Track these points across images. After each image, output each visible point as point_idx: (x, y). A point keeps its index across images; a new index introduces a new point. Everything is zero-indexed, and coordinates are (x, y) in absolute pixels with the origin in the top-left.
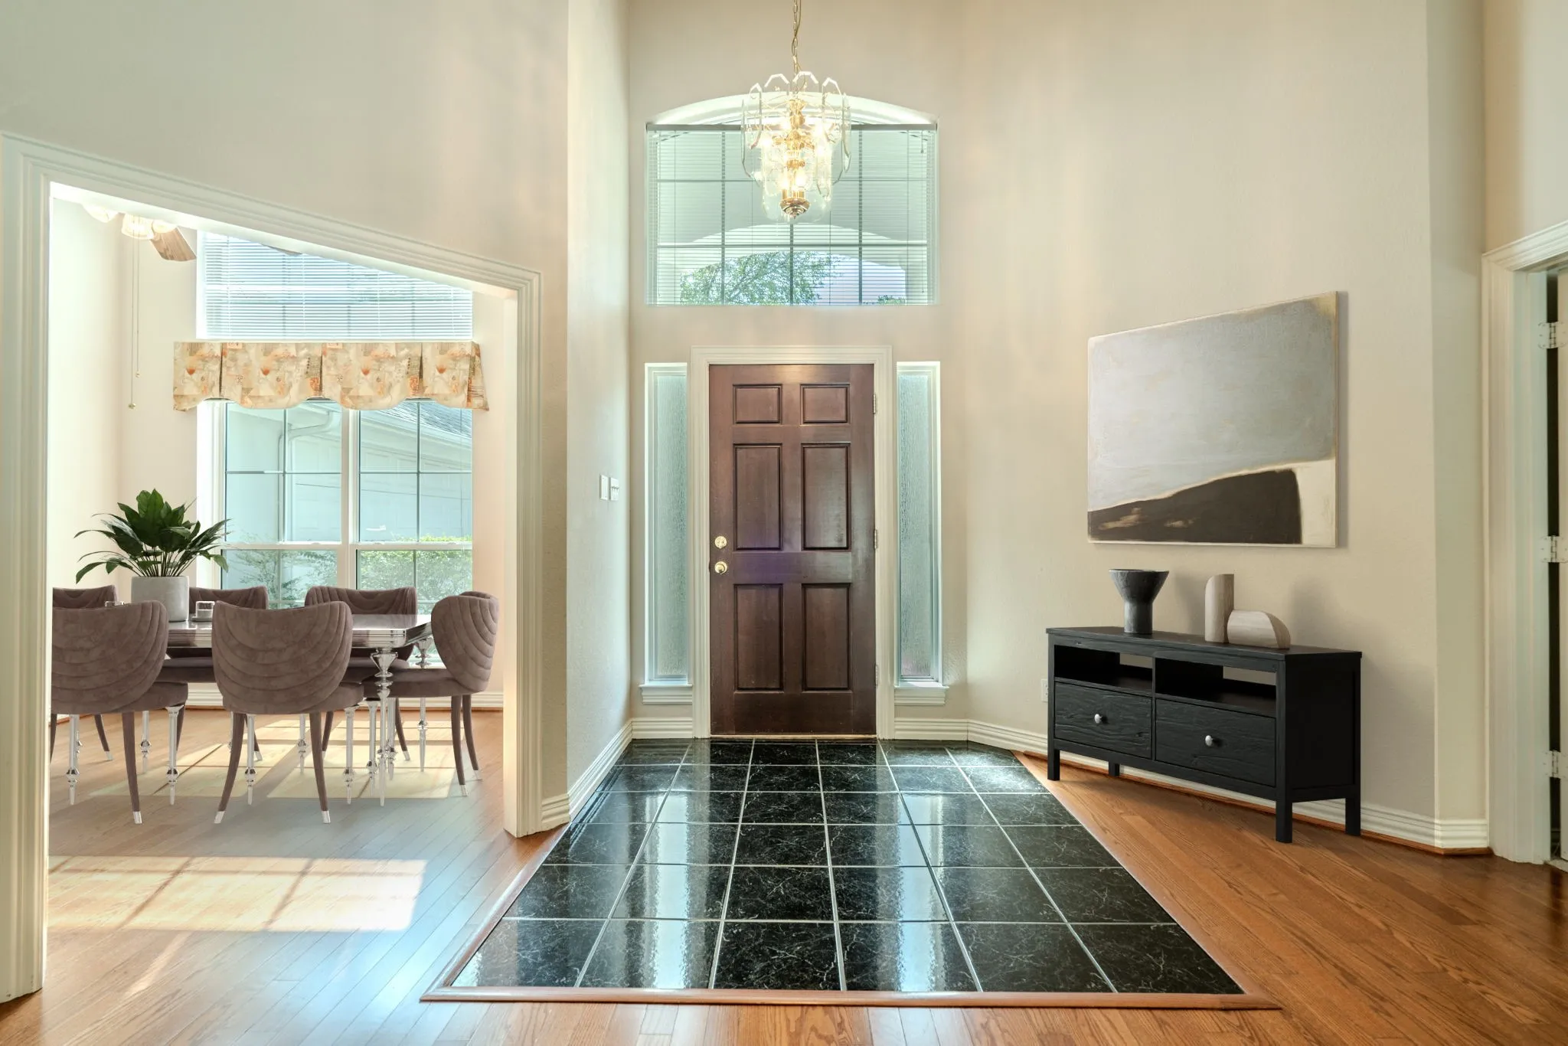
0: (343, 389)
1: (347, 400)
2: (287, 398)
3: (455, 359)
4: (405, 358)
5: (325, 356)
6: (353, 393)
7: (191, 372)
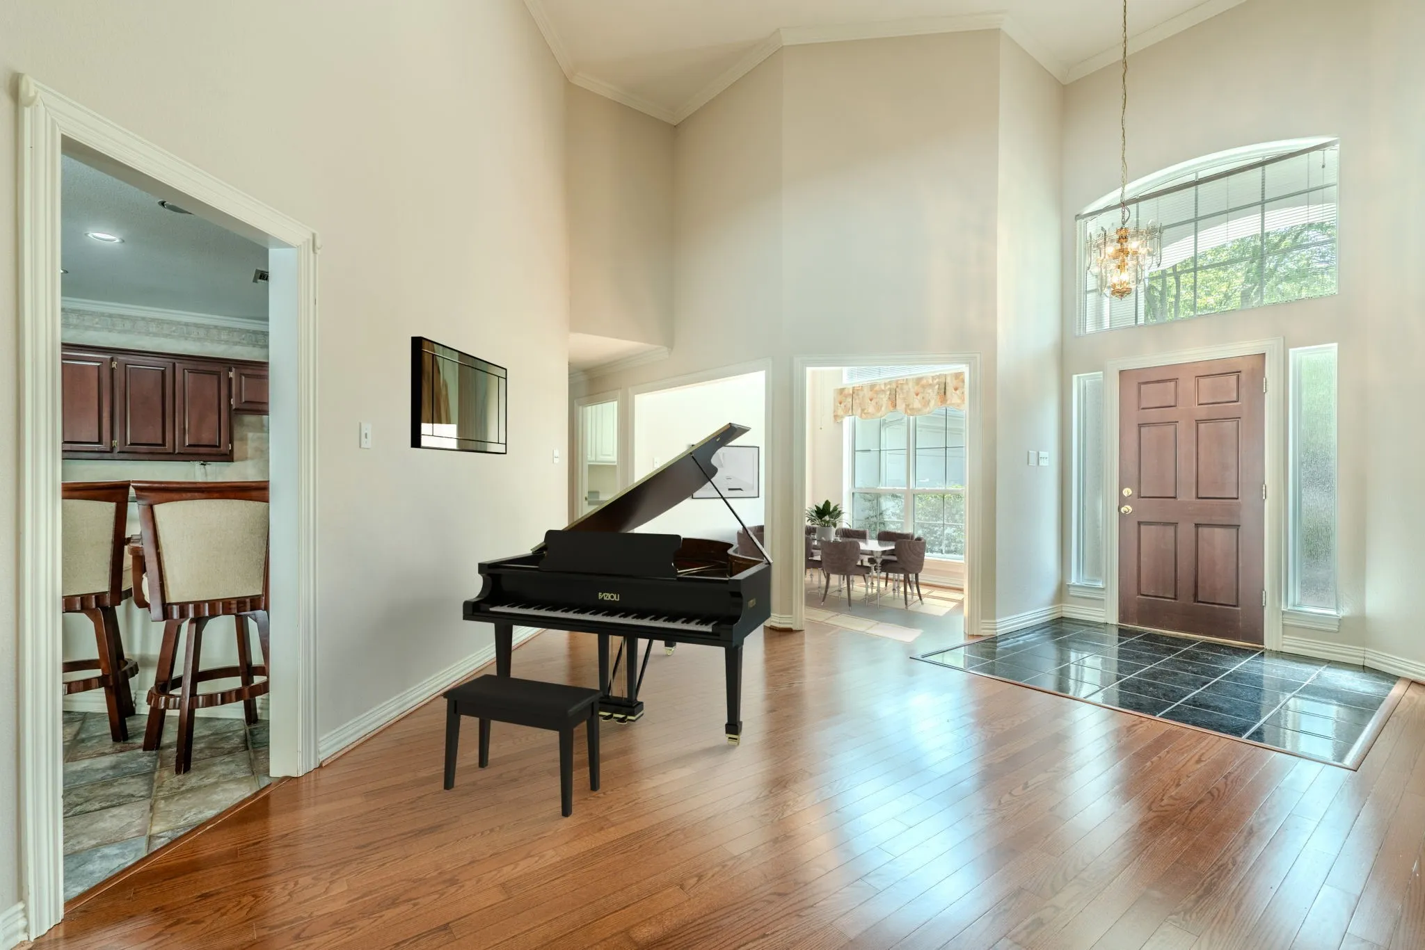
0: (906, 405)
1: (909, 411)
2: (881, 412)
4: (937, 384)
5: (898, 387)
6: (911, 407)
7: (840, 403)
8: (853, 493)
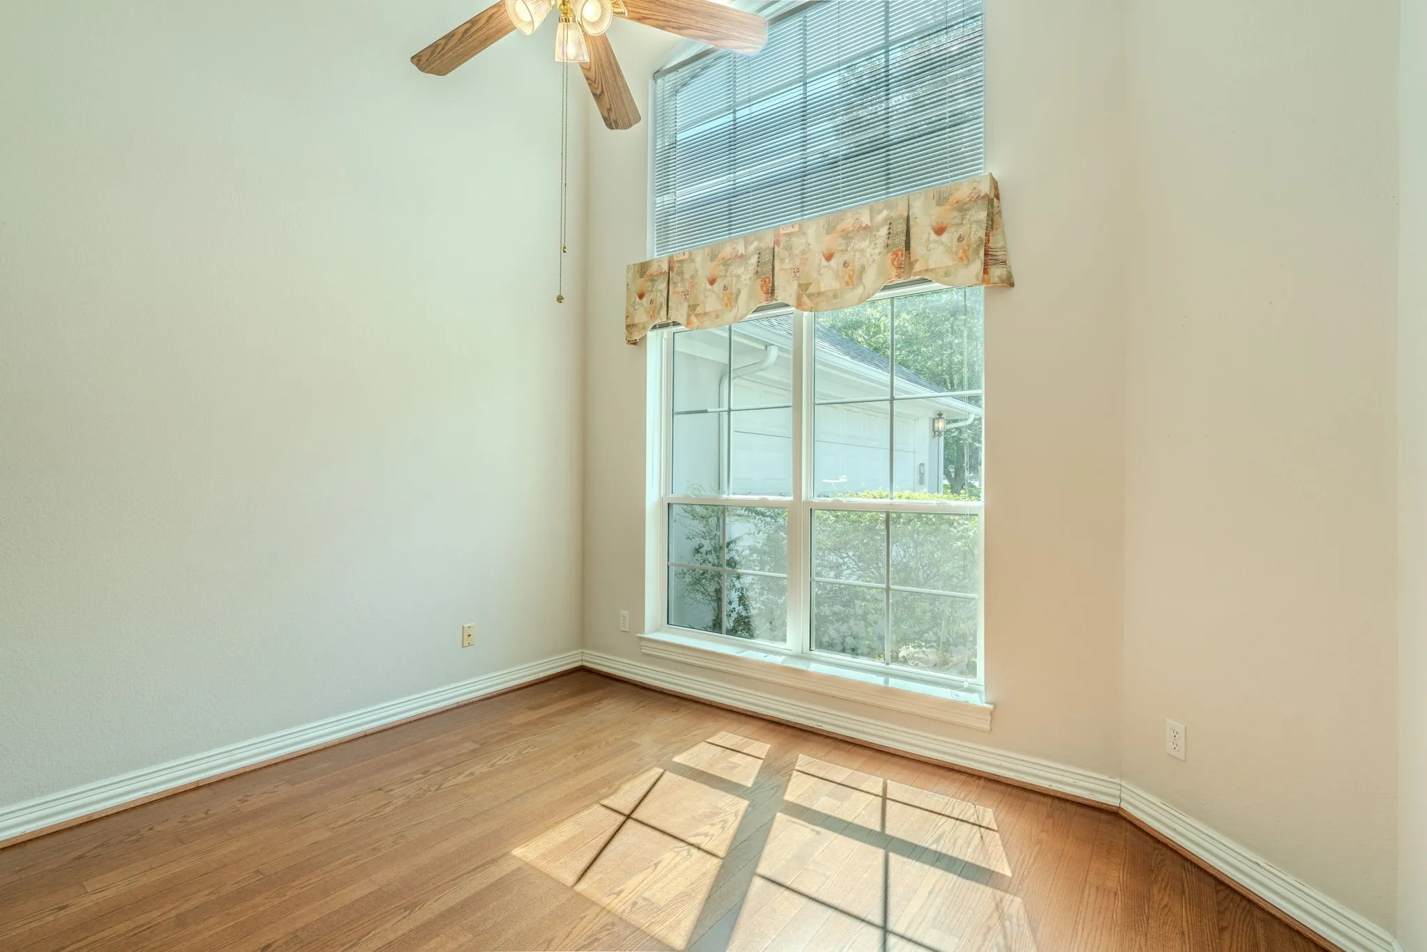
0: (800, 285)
1: (805, 299)
2: (735, 310)
3: (962, 208)
4: (882, 225)
5: (779, 246)
6: (812, 289)
7: (641, 296)
8: (669, 504)
